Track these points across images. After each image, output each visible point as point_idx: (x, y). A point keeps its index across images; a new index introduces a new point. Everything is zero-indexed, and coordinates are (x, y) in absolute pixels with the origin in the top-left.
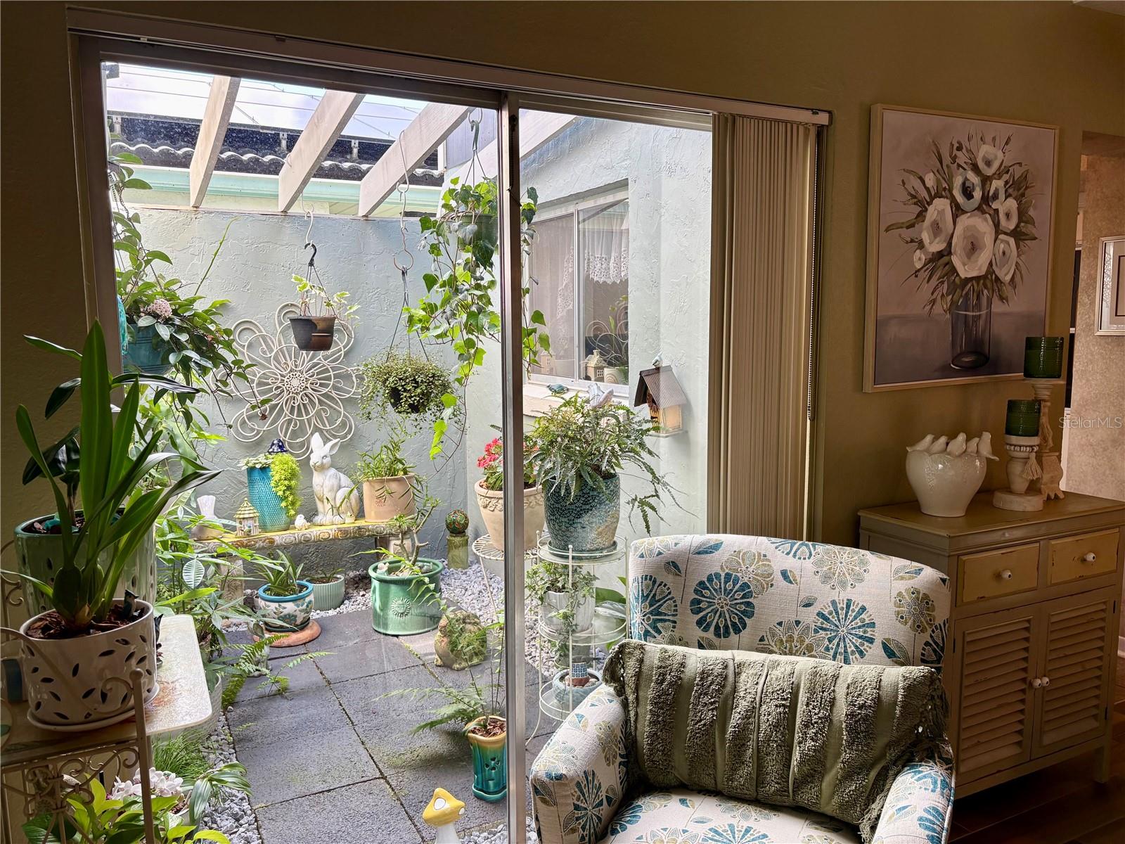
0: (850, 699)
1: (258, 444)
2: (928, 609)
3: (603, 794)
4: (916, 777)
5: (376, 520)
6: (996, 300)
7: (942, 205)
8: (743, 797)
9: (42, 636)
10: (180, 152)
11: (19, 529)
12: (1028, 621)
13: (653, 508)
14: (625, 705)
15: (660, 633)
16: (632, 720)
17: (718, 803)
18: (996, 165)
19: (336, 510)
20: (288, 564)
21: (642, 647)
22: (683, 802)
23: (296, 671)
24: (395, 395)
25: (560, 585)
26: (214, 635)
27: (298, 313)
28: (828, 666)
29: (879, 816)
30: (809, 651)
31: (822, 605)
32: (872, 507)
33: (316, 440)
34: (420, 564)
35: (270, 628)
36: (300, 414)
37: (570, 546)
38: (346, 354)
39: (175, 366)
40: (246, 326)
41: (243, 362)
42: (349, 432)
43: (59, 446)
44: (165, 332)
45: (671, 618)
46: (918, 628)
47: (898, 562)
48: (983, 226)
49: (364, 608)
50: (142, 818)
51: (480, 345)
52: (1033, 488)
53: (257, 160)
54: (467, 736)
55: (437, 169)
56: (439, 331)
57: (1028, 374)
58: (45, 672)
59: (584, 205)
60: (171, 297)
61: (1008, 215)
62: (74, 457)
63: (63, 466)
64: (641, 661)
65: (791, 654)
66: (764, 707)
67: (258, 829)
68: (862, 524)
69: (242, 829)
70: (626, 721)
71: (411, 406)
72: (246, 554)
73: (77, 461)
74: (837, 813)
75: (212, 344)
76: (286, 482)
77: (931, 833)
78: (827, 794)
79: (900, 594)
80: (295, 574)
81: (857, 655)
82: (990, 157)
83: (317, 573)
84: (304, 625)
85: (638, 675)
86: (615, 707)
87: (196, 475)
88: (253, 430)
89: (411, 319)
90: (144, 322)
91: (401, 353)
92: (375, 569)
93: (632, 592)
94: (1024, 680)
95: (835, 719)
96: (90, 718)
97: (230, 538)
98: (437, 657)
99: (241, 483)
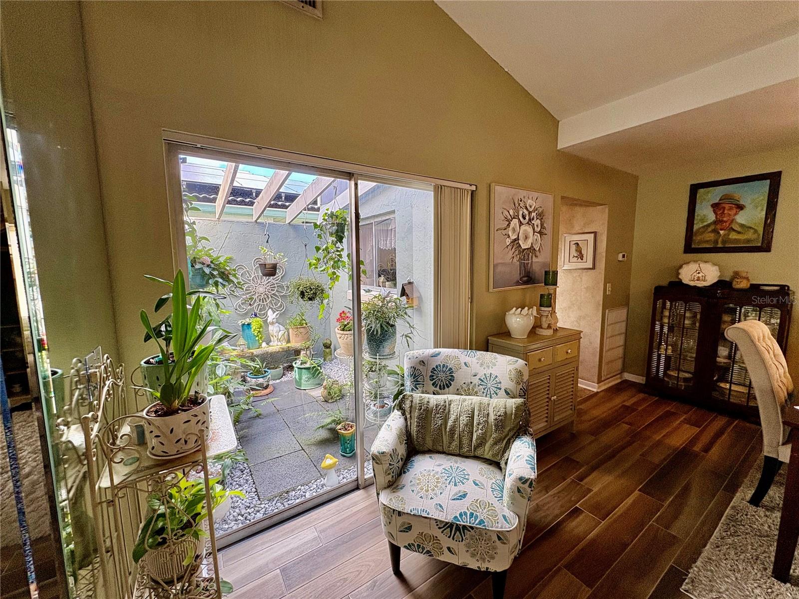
0: (495, 413)
1: (246, 314)
2: (521, 376)
3: (400, 457)
4: (522, 443)
5: (295, 344)
6: (534, 257)
7: (515, 221)
8: (454, 453)
9: (155, 415)
10: (212, 197)
11: (142, 363)
12: (549, 376)
13: (410, 338)
14: (406, 419)
15: (418, 389)
16: (409, 425)
17: (445, 457)
18: (533, 207)
19: (279, 340)
20: (260, 363)
21: (412, 396)
22: (431, 457)
23: (263, 407)
24: (302, 294)
25: (374, 369)
26: (229, 393)
27: (262, 262)
28: (485, 400)
29: (508, 459)
30: (476, 394)
31: (481, 375)
32: (493, 335)
33: (270, 312)
34: (314, 361)
35: (253, 389)
36: (263, 302)
37: (378, 354)
38: (282, 277)
39: (212, 285)
40: (241, 267)
41: (241, 282)
42: (283, 309)
43: (161, 325)
44: (207, 270)
45: (422, 383)
46: (518, 383)
47: (509, 358)
48: (529, 230)
49: (291, 379)
50: (204, 490)
51: (338, 274)
52: (549, 327)
53: (243, 200)
54: (338, 432)
55: (317, 205)
56: (322, 269)
57: (546, 284)
58: (156, 433)
59: (376, 220)
60: (210, 256)
61: (537, 226)
62: (169, 329)
63: (164, 333)
64: (412, 401)
65: (469, 395)
66: (461, 417)
67: (251, 475)
68: (490, 342)
69: (244, 476)
70: (407, 426)
71: (309, 298)
72: (243, 361)
73: (171, 331)
74: (491, 458)
75: (228, 275)
76: (258, 330)
77: (531, 466)
78: (487, 451)
79: (510, 370)
80: (263, 366)
81: (495, 395)
82: (531, 204)
83: (271, 365)
84: (266, 387)
85: (411, 407)
86: (402, 420)
87: (226, 336)
88: (244, 308)
89: (310, 264)
90: (198, 266)
91: (305, 278)
92: (296, 363)
93: (406, 373)
94: (548, 398)
95: (489, 421)
96: (179, 452)
97: (235, 353)
98: (322, 398)
99: (239, 330)
